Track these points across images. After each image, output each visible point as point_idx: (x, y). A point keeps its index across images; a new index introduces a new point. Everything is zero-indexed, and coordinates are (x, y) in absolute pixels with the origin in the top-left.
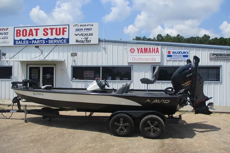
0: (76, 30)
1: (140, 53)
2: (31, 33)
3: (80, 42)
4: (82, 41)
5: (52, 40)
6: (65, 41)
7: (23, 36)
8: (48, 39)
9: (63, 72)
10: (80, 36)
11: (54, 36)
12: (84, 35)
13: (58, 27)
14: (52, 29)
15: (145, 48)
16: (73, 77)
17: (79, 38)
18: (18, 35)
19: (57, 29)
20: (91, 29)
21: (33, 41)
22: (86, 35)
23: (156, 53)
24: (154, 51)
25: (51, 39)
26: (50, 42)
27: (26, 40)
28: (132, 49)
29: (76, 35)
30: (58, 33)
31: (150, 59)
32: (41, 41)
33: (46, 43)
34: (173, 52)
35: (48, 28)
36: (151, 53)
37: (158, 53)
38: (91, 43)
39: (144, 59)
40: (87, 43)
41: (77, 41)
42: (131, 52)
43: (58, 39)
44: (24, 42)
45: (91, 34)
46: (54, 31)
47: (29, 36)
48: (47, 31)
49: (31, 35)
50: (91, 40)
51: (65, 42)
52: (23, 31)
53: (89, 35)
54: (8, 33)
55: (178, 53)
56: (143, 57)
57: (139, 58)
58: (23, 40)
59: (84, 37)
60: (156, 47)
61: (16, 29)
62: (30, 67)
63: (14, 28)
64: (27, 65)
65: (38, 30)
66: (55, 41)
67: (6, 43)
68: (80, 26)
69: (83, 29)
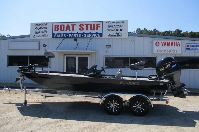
0: (109, 26)
1: (164, 46)
2: (68, 28)
3: (112, 36)
4: (114, 35)
5: (87, 34)
6: (98, 35)
7: (61, 30)
8: (84, 33)
10: (112, 31)
11: (89, 31)
12: (116, 30)
13: (93, 23)
14: (87, 25)
15: (168, 42)
17: (112, 33)
18: (57, 29)
19: (91, 25)
20: (122, 25)
21: (70, 35)
24: (175, 45)
26: (85, 36)
27: (64, 34)
28: (157, 42)
29: (109, 30)
30: (93, 29)
31: (173, 51)
32: (77, 35)
33: (82, 37)
34: (191, 45)
35: (84, 24)
36: (173, 46)
37: (179, 46)
38: (122, 37)
39: (167, 51)
40: (118, 37)
41: (109, 35)
42: (156, 45)
43: (93, 34)
44: (62, 36)
45: (122, 30)
46: (89, 26)
47: (66, 30)
48: (83, 27)
49: (68, 29)
50: (121, 35)
51: (99, 36)
52: (61, 26)
53: (120, 30)
54: (47, 27)
55: (196, 46)
57: (163, 50)
58: (61, 34)
59: (115, 32)
60: (177, 41)
61: (54, 24)
62: (66, 57)
63: (53, 23)
64: (64, 55)
65: (75, 26)
66: (90, 35)
67: (45, 36)
68: (112, 23)
69: (114, 25)
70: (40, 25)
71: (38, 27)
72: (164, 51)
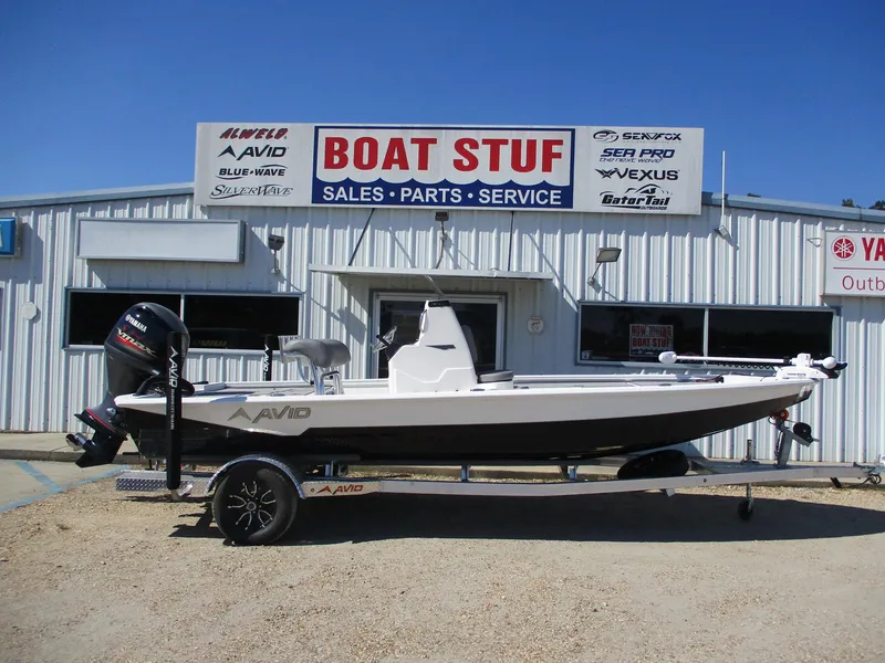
0: (605, 151)
1: (877, 259)
2: (396, 157)
3: (620, 204)
4: (632, 201)
5: (494, 191)
6: (552, 197)
7: (358, 164)
8: (478, 185)
9: (541, 328)
10: (621, 177)
11: (506, 173)
12: (640, 175)
13: (524, 137)
14: (495, 145)
16: (582, 350)
17: (618, 187)
18: (336, 160)
19: (516, 144)
20: (673, 151)
21: (406, 192)
22: (646, 174)
25: (491, 187)
26: (484, 199)
27: (373, 185)
28: (841, 241)
29: (606, 174)
30: (523, 163)
32: (444, 191)
33: (465, 202)
35: (477, 136)
38: (672, 209)
40: (651, 208)
41: (607, 200)
42: (839, 255)
43: (524, 189)
44: (363, 194)
45: (672, 175)
46: (506, 153)
47: (387, 166)
48: (473, 152)
49: (396, 162)
50: (668, 199)
51: (555, 200)
52: (359, 143)
53: (660, 175)
54: (284, 149)
57: (870, 281)
58: (357, 186)
59: (637, 184)
61: (324, 134)
62: (383, 303)
63: (317, 128)
64: (372, 291)
65: (430, 145)
66: (510, 195)
67: (276, 191)
68: (621, 137)
69: (634, 151)
70: (247, 133)
71: (240, 145)
72: (873, 284)
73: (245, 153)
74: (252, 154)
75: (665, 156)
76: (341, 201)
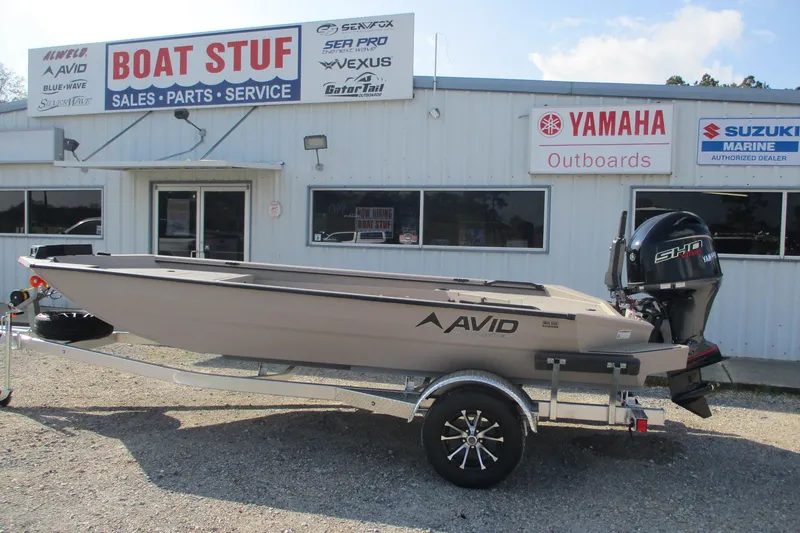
0: (327, 44)
1: (585, 134)
2: (163, 65)
3: (340, 93)
4: (351, 89)
5: (237, 89)
6: (284, 91)
7: (137, 74)
8: (225, 85)
9: (279, 213)
10: (341, 67)
11: (247, 72)
12: (357, 64)
13: (260, 37)
14: (237, 46)
15: (603, 115)
16: (315, 232)
17: (339, 77)
18: (121, 71)
19: (254, 43)
20: (386, 38)
21: (171, 95)
22: (363, 63)
23: (654, 133)
24: (642, 127)
25: (234, 86)
26: (230, 97)
27: (147, 91)
28: (547, 117)
29: (328, 65)
30: (260, 62)
31: (626, 161)
32: (199, 91)
33: (216, 101)
34: (728, 129)
35: (224, 40)
36: (629, 133)
37: (663, 132)
38: (385, 94)
39: (600, 162)
40: (367, 95)
41: (330, 90)
42: (546, 131)
43: (260, 85)
44: (140, 99)
45: (385, 62)
46: (246, 51)
47: (157, 74)
48: (221, 55)
49: (163, 69)
50: (382, 85)
51: (286, 94)
52: (137, 55)
53: (375, 63)
54: (85, 65)
55: (753, 131)
56: (593, 152)
57: (577, 157)
58: (136, 93)
59: (355, 73)
60: (653, 108)
61: (113, 50)
62: (161, 193)
63: (107, 45)
64: (152, 184)
65: (188, 52)
66: (250, 92)
67: (81, 102)
68: (340, 29)
69: (352, 41)
70: (60, 55)
71: (56, 64)
72: (581, 161)
73: (60, 71)
74: (64, 72)
75: (379, 44)
76: (125, 107)
